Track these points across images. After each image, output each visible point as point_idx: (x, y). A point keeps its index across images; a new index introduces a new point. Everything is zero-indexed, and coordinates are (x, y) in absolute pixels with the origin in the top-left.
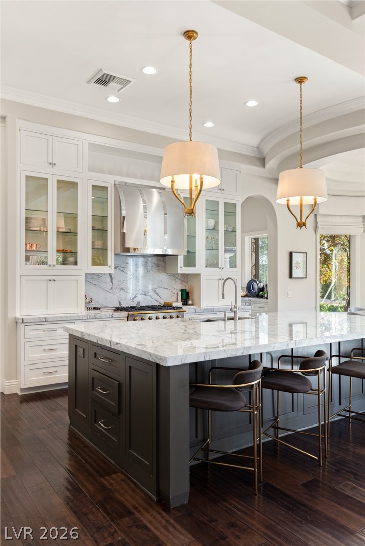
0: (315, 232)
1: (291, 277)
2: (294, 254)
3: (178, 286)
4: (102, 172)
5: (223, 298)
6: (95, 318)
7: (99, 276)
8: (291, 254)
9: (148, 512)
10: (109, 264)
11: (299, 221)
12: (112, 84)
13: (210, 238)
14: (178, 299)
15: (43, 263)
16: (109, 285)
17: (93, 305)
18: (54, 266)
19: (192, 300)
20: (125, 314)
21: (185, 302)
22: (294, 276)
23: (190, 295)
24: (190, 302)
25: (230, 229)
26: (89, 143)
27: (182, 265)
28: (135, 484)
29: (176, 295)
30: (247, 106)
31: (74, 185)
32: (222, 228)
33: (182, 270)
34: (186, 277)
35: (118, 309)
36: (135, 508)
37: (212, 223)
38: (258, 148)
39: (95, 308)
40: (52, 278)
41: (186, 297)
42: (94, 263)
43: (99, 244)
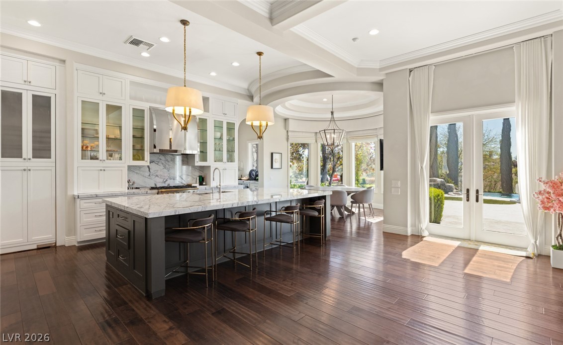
0: (288, 141)
1: (272, 168)
2: (274, 154)
3: (197, 174)
4: (141, 100)
5: (214, 180)
6: (134, 194)
7: (140, 167)
8: (272, 154)
9: (137, 302)
10: (146, 159)
11: (259, 135)
12: (141, 45)
13: (218, 144)
14: (196, 181)
15: (96, 158)
16: (147, 174)
17: (135, 186)
18: (104, 160)
19: (206, 182)
20: (156, 191)
21: (201, 184)
22: (274, 167)
23: (205, 179)
24: (204, 183)
25: (231, 139)
26: (130, 81)
27: (198, 160)
28: (136, 289)
29: (195, 179)
30: (233, 66)
31: (119, 108)
32: (225, 137)
33: (198, 163)
34: (202, 168)
35: (152, 188)
36: (130, 301)
37: (218, 135)
38: (248, 90)
39: (136, 188)
40: (102, 169)
41: (202, 181)
42: (135, 158)
43: (138, 147)
